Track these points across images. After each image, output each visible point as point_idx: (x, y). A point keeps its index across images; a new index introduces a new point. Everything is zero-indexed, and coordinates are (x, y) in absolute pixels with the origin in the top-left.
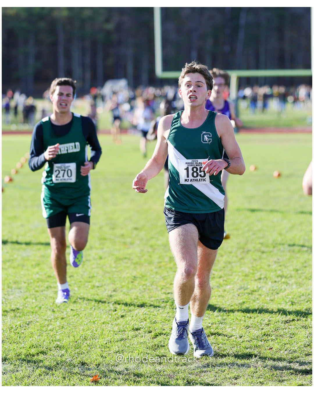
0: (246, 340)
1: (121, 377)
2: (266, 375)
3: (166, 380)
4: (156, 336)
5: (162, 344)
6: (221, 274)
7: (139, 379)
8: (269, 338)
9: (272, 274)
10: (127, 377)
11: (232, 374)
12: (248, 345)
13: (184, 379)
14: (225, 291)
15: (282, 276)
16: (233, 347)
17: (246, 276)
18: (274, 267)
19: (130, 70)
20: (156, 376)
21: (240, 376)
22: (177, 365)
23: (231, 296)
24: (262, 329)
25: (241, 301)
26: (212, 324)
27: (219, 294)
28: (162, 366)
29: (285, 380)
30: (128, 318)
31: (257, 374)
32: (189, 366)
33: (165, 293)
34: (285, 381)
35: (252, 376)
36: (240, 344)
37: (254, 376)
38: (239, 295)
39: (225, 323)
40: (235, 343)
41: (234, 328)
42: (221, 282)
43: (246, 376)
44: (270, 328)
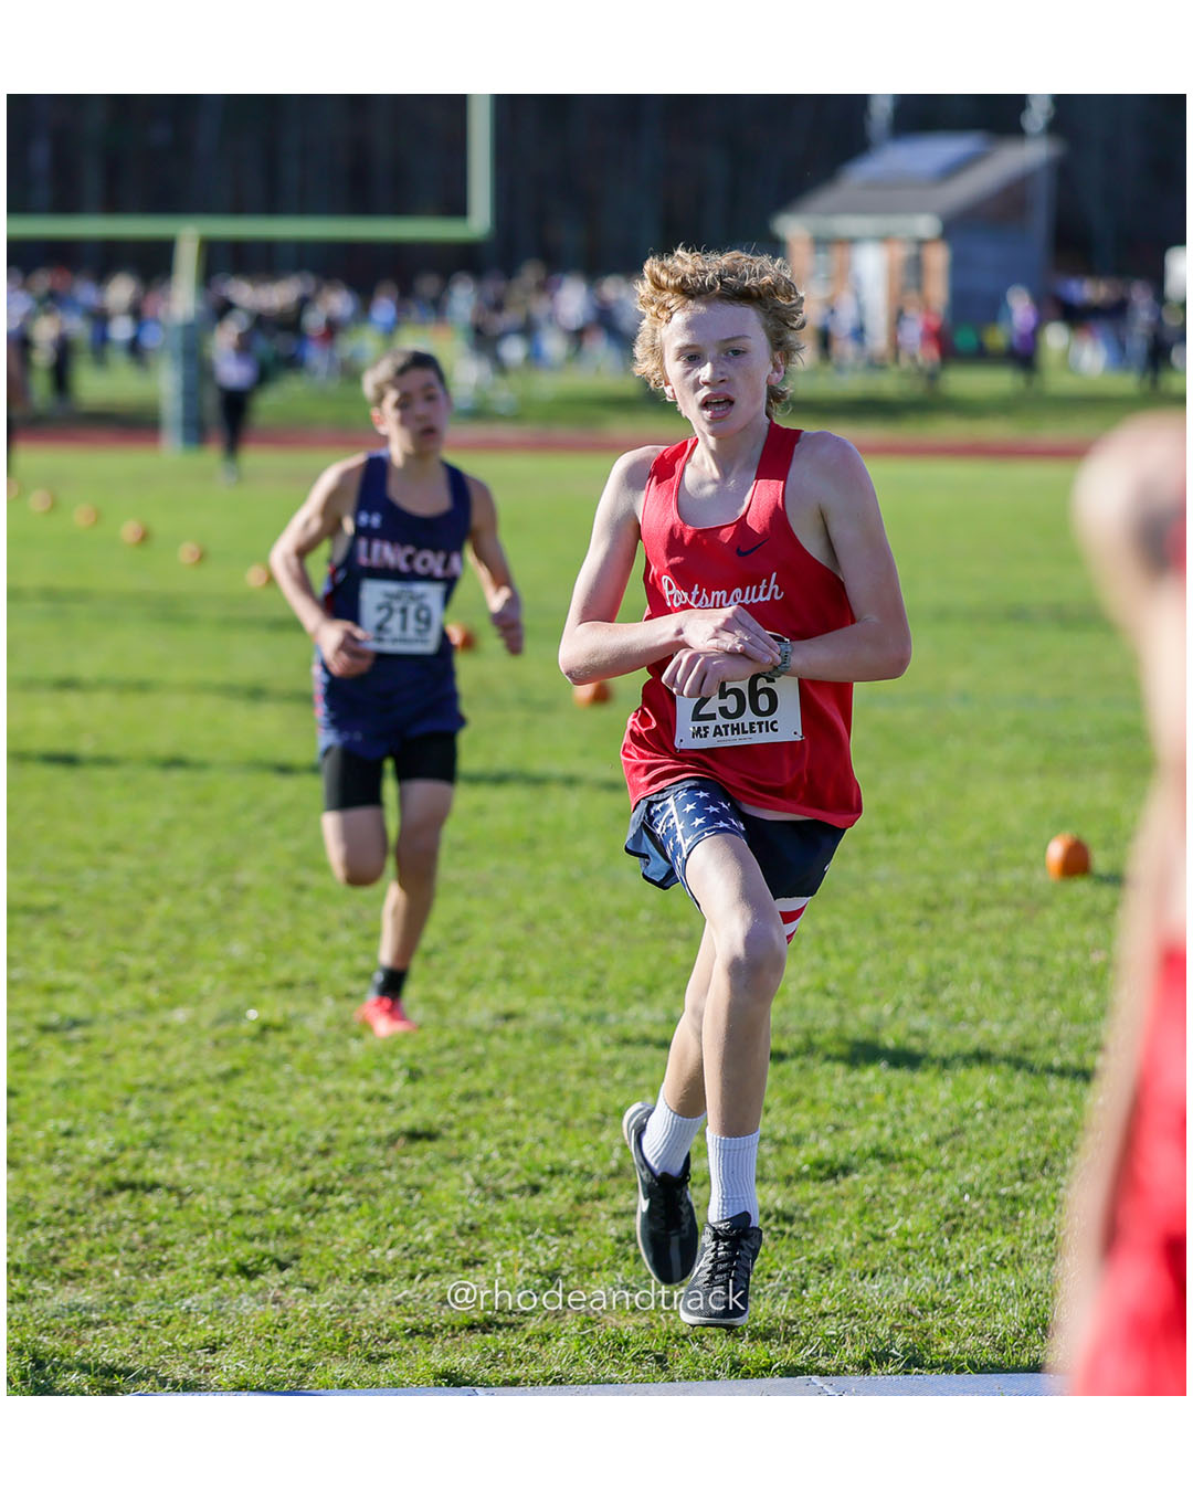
2: (321, 1336)
6: (151, 963)
8: (332, 1200)
9: (341, 966)
11: (196, 1333)
12: (254, 1226)
13: (19, 1351)
14: (164, 1027)
16: (198, 1235)
17: (242, 971)
21: (228, 1339)
23: (187, 1047)
24: (305, 1169)
25: (225, 1066)
26: (123, 1148)
27: (146, 1038)
29: (389, 1356)
31: (288, 1331)
32: (38, 1305)
34: (392, 1359)
35: (270, 1341)
36: (225, 1224)
37: (276, 1341)
38: (216, 1043)
39: (168, 1147)
40: (205, 1219)
41: (201, 1163)
42: (153, 994)
43: (248, 1342)
44: (334, 1168)
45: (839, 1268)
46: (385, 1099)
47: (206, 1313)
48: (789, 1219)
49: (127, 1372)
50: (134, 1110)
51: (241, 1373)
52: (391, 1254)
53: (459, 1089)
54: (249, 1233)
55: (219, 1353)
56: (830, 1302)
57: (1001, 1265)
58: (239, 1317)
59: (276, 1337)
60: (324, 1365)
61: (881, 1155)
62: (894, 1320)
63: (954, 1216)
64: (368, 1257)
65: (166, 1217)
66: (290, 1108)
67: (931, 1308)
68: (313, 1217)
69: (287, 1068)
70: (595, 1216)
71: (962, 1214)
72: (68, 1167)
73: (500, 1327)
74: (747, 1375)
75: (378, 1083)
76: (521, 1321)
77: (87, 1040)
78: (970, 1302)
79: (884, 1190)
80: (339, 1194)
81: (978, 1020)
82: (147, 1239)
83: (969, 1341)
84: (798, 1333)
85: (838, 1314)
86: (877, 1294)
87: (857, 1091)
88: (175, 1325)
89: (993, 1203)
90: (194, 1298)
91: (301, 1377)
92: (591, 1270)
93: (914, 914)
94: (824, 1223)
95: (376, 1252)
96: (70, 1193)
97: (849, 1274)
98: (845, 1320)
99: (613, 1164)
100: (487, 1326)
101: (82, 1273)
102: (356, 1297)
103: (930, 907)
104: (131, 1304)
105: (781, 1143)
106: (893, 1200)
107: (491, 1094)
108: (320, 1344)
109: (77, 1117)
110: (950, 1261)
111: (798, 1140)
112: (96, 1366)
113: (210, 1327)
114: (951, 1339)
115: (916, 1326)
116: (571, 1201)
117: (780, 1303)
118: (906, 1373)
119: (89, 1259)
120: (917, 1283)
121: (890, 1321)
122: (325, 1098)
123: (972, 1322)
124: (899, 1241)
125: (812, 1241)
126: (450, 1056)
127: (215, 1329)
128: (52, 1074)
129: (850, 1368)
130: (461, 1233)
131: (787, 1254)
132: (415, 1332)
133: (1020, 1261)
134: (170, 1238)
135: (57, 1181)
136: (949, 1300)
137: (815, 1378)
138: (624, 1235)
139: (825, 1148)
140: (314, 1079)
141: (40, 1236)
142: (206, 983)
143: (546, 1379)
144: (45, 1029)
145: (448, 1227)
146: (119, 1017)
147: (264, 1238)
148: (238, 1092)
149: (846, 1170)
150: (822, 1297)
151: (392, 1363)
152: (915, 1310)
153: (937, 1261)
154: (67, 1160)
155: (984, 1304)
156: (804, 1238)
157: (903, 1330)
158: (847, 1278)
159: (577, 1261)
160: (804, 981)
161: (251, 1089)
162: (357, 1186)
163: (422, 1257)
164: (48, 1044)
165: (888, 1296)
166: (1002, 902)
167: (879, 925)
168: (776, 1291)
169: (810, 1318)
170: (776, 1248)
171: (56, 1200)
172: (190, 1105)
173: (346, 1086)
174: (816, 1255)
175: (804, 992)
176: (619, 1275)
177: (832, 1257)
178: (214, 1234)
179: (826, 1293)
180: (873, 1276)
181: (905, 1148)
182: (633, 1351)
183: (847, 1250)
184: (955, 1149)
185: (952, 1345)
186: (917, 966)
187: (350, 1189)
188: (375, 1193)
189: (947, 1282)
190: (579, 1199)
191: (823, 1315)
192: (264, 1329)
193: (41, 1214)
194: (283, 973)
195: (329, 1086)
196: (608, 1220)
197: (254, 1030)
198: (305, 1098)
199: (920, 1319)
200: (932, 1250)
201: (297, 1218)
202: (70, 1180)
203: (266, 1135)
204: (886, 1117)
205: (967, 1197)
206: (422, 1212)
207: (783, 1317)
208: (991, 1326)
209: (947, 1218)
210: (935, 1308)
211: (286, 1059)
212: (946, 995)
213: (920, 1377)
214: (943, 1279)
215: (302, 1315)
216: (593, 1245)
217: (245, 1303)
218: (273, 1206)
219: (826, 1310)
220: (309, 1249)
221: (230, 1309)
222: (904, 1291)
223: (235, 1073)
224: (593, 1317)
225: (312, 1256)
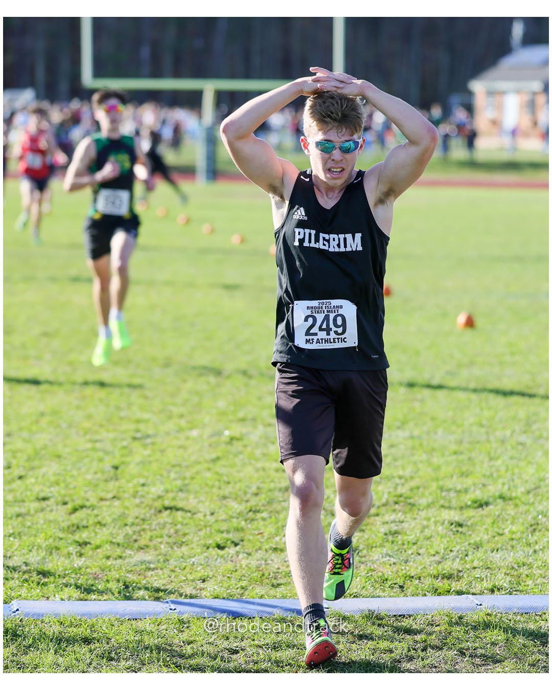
0: (220, 518)
1: (16, 576)
2: (252, 575)
3: (90, 582)
4: (75, 510)
5: (84, 523)
6: (182, 410)
7: (46, 580)
8: (259, 515)
9: (266, 413)
10: (26, 576)
11: (196, 573)
12: (224, 527)
13: (118, 581)
14: (187, 438)
16: (199, 530)
17: (223, 414)
18: (268, 400)
19: (40, 73)
20: (73, 576)
21: (210, 576)
22: (108, 558)
23: (197, 447)
24: (247, 501)
25: (214, 456)
26: (167, 491)
27: (179, 443)
28: (83, 559)
29: (282, 584)
30: (30, 480)
31: (237, 573)
32: (127, 560)
33: (91, 441)
34: (282, 586)
35: (229, 577)
36: (211, 526)
37: (232, 577)
38: (210, 445)
39: (188, 491)
40: (202, 523)
41: (202, 498)
42: (183, 423)
43: (219, 578)
44: (260, 501)
45: (482, 547)
47: (201, 565)
48: (461, 525)
49: (165, 591)
50: (173, 475)
51: (216, 591)
54: (221, 529)
55: (206, 582)
56: (477, 563)
58: (215, 567)
59: (232, 575)
60: (253, 588)
61: (502, 497)
62: (506, 570)
63: (534, 525)
64: (274, 540)
65: (185, 522)
66: (242, 475)
67: (522, 566)
68: (250, 523)
69: (241, 456)
70: (375, 523)
71: (538, 524)
72: (143, 500)
74: (439, 594)
77: (153, 444)
78: (540, 563)
79: (503, 513)
80: (262, 512)
82: (176, 532)
83: (539, 580)
84: (463, 576)
85: (481, 568)
86: (499, 559)
87: (493, 469)
88: (187, 569)
90: (196, 558)
91: (242, 594)
92: (372, 547)
94: (477, 528)
95: (277, 538)
96: (143, 511)
97: (486, 550)
98: (484, 570)
99: (384, 501)
101: (147, 546)
102: (268, 558)
104: (168, 560)
105: (458, 492)
106: (507, 517)
108: (251, 579)
109: (147, 477)
110: (532, 545)
111: (466, 491)
112: (152, 588)
113: (203, 571)
114: (531, 579)
115: (515, 573)
117: (456, 562)
118: (510, 594)
119: (151, 540)
120: (517, 554)
121: (504, 571)
122: (257, 470)
123: (540, 572)
124: (509, 536)
125: (470, 535)
127: (205, 572)
128: (137, 458)
129: (485, 591)
131: (459, 541)
134: (187, 531)
135: (138, 506)
136: (531, 562)
137: (470, 596)
138: (388, 532)
139: (478, 494)
140: (253, 461)
141: (129, 530)
142: (207, 419)
143: (351, 595)
144: (135, 439)
146: (168, 434)
147: (228, 532)
148: (218, 467)
149: (487, 504)
150: (474, 560)
151: (283, 588)
152: (516, 566)
153: (525, 545)
154: (142, 496)
155: (546, 564)
156: (467, 534)
157: (509, 575)
158: (486, 552)
159: (366, 543)
160: (472, 420)
161: (224, 466)
162: (270, 509)
164: (136, 445)
165: (503, 560)
168: (454, 557)
169: (468, 569)
170: (455, 538)
171: (137, 514)
172: (197, 473)
173: (267, 465)
174: (472, 541)
175: (471, 425)
176: (385, 549)
177: (479, 543)
178: (206, 530)
179: (476, 558)
180: (497, 551)
181: (514, 495)
182: (390, 583)
183: (486, 540)
184: (536, 495)
185: (531, 582)
186: (522, 414)
187: (267, 510)
188: (278, 512)
189: (530, 554)
191: (475, 568)
192: (227, 572)
193: (130, 520)
194: (241, 414)
195: (259, 465)
196: (380, 525)
197: (227, 440)
198: (249, 469)
199: (517, 570)
200: (524, 540)
201: (243, 523)
202: (144, 505)
203: (231, 486)
204: (505, 480)
205: (540, 517)
207: (457, 569)
209: (531, 526)
210: (524, 565)
211: (241, 453)
212: (534, 427)
213: (516, 596)
214: (528, 553)
215: (244, 566)
216: (373, 536)
217: (219, 560)
218: (233, 517)
219: (476, 566)
220: (248, 537)
221: (211, 562)
222: (511, 558)
223: (218, 459)
224: (372, 568)
225: (249, 540)
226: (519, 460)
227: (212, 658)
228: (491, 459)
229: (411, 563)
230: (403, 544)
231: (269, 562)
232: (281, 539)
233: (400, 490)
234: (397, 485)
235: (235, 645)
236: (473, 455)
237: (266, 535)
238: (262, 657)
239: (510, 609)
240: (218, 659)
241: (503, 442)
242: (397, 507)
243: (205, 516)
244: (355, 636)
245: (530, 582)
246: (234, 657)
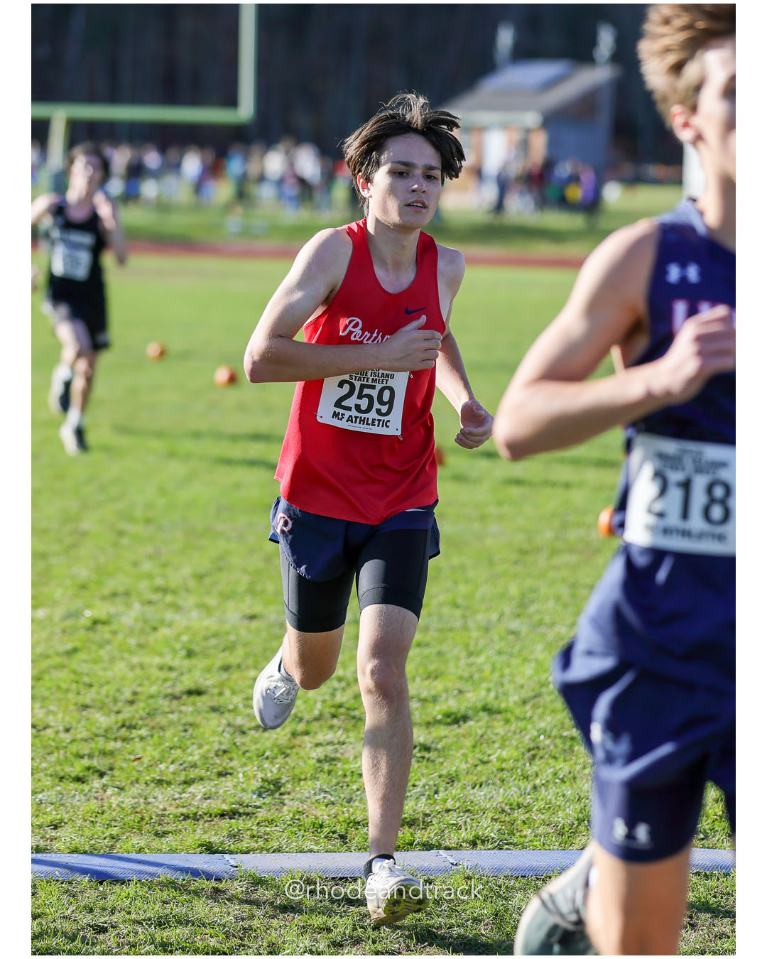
0: (79, 736)
2: (126, 819)
8: (135, 733)
9: (144, 585)
11: (45, 816)
12: (85, 749)
15: (164, 590)
16: (49, 754)
17: (83, 587)
18: (147, 566)
21: (66, 821)
23: (45, 634)
24: (118, 712)
25: (69, 646)
29: (169, 832)
31: (104, 816)
34: (170, 834)
35: (92, 822)
36: (65, 747)
37: (96, 822)
38: (64, 631)
40: (53, 744)
41: (52, 708)
43: (79, 823)
44: (137, 711)
45: (459, 781)
46: (171, 669)
47: (52, 804)
48: (427, 749)
51: (73, 842)
52: (172, 768)
53: (218, 664)
54: (81, 753)
55: (59, 830)
56: (452, 803)
57: (563, 781)
58: (73, 807)
59: (97, 819)
60: (127, 838)
61: (486, 709)
62: (493, 815)
63: (533, 749)
64: (157, 769)
66: (109, 674)
67: (517, 808)
69: (108, 648)
70: (303, 745)
71: (538, 748)
73: (240, 815)
75: (168, 660)
76: (254, 811)
78: (542, 804)
79: (489, 731)
80: (140, 729)
81: (553, 624)
83: (541, 829)
84: (431, 822)
85: (458, 810)
86: (483, 798)
87: (474, 669)
89: (558, 741)
90: (44, 794)
91: (112, 846)
92: (300, 780)
93: (514, 556)
94: (451, 752)
95: (163, 766)
97: (465, 785)
98: (462, 814)
99: (316, 712)
100: (233, 814)
102: (149, 794)
103: (523, 552)
105: (424, 701)
106: (494, 738)
107: (239, 666)
108: (124, 824)
110: (530, 778)
111: (435, 699)
113: (54, 813)
114: (529, 828)
115: (507, 819)
116: (289, 735)
117: (420, 802)
118: (500, 849)
120: (509, 791)
121: (490, 815)
122: (132, 668)
123: (543, 817)
124: (498, 765)
125: (442, 763)
126: (213, 642)
127: (58, 814)
129: (464, 845)
130: (217, 755)
131: (425, 771)
132: (186, 817)
133: (575, 778)
136: (528, 803)
137: (442, 852)
138: (322, 758)
139: (452, 705)
140: (126, 655)
142: (58, 593)
143: (269, 849)
145: (208, 751)
147: (91, 756)
148: (74, 663)
149: (465, 718)
150: (447, 799)
151: (170, 837)
152: (507, 808)
153: (522, 778)
155: (550, 805)
156: (437, 762)
157: (499, 821)
158: (464, 787)
159: (291, 774)
160: (442, 598)
161: (85, 661)
162: (152, 724)
163: (192, 770)
165: (490, 800)
166: (571, 550)
167: (491, 563)
168: (418, 794)
169: (440, 812)
170: (419, 767)
172: (45, 671)
173: (147, 660)
174: (444, 772)
175: (441, 605)
176: (318, 783)
177: (454, 775)
178: (59, 754)
179: (450, 796)
180: (481, 786)
181: (503, 705)
182: (326, 830)
183: (464, 770)
184: (535, 707)
185: (530, 831)
186: (514, 590)
187: (146, 725)
188: (162, 728)
189: (527, 791)
190: (294, 734)
191: (448, 811)
192: (89, 814)
194: (110, 587)
195: (135, 660)
196: (311, 748)
197: (88, 623)
198: (120, 667)
199: (509, 814)
200: (519, 770)
203: (93, 690)
204: (491, 685)
205: (542, 737)
206: (193, 741)
207: (422, 811)
208: (554, 819)
209: (529, 750)
210: (519, 808)
211: (108, 642)
212: (532, 609)
213: (508, 851)
214: (525, 789)
215: (114, 806)
216: (301, 763)
217: (77, 798)
218: (97, 735)
219: (450, 807)
220: (119, 763)
221: (67, 801)
222: (500, 796)
223: (75, 650)
224: (300, 809)
225: (122, 768)
226: (511, 655)
227: (69, 938)
228: (470, 654)
229: (357, 803)
230: (345, 776)
231: (151, 800)
232: (167, 767)
233: (340, 698)
234: (335, 690)
235: (103, 919)
236: (445, 648)
237: (146, 760)
238: (142, 937)
239: (499, 870)
240: (78, 940)
241: (487, 629)
242: (335, 721)
243: (57, 732)
244: (276, 907)
245: (527, 832)
246: (101, 937)
